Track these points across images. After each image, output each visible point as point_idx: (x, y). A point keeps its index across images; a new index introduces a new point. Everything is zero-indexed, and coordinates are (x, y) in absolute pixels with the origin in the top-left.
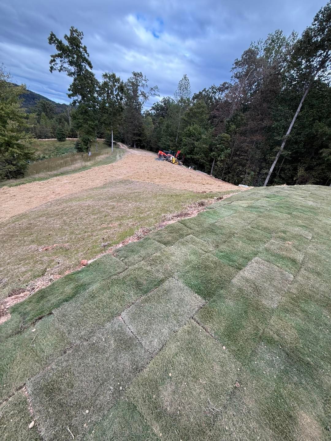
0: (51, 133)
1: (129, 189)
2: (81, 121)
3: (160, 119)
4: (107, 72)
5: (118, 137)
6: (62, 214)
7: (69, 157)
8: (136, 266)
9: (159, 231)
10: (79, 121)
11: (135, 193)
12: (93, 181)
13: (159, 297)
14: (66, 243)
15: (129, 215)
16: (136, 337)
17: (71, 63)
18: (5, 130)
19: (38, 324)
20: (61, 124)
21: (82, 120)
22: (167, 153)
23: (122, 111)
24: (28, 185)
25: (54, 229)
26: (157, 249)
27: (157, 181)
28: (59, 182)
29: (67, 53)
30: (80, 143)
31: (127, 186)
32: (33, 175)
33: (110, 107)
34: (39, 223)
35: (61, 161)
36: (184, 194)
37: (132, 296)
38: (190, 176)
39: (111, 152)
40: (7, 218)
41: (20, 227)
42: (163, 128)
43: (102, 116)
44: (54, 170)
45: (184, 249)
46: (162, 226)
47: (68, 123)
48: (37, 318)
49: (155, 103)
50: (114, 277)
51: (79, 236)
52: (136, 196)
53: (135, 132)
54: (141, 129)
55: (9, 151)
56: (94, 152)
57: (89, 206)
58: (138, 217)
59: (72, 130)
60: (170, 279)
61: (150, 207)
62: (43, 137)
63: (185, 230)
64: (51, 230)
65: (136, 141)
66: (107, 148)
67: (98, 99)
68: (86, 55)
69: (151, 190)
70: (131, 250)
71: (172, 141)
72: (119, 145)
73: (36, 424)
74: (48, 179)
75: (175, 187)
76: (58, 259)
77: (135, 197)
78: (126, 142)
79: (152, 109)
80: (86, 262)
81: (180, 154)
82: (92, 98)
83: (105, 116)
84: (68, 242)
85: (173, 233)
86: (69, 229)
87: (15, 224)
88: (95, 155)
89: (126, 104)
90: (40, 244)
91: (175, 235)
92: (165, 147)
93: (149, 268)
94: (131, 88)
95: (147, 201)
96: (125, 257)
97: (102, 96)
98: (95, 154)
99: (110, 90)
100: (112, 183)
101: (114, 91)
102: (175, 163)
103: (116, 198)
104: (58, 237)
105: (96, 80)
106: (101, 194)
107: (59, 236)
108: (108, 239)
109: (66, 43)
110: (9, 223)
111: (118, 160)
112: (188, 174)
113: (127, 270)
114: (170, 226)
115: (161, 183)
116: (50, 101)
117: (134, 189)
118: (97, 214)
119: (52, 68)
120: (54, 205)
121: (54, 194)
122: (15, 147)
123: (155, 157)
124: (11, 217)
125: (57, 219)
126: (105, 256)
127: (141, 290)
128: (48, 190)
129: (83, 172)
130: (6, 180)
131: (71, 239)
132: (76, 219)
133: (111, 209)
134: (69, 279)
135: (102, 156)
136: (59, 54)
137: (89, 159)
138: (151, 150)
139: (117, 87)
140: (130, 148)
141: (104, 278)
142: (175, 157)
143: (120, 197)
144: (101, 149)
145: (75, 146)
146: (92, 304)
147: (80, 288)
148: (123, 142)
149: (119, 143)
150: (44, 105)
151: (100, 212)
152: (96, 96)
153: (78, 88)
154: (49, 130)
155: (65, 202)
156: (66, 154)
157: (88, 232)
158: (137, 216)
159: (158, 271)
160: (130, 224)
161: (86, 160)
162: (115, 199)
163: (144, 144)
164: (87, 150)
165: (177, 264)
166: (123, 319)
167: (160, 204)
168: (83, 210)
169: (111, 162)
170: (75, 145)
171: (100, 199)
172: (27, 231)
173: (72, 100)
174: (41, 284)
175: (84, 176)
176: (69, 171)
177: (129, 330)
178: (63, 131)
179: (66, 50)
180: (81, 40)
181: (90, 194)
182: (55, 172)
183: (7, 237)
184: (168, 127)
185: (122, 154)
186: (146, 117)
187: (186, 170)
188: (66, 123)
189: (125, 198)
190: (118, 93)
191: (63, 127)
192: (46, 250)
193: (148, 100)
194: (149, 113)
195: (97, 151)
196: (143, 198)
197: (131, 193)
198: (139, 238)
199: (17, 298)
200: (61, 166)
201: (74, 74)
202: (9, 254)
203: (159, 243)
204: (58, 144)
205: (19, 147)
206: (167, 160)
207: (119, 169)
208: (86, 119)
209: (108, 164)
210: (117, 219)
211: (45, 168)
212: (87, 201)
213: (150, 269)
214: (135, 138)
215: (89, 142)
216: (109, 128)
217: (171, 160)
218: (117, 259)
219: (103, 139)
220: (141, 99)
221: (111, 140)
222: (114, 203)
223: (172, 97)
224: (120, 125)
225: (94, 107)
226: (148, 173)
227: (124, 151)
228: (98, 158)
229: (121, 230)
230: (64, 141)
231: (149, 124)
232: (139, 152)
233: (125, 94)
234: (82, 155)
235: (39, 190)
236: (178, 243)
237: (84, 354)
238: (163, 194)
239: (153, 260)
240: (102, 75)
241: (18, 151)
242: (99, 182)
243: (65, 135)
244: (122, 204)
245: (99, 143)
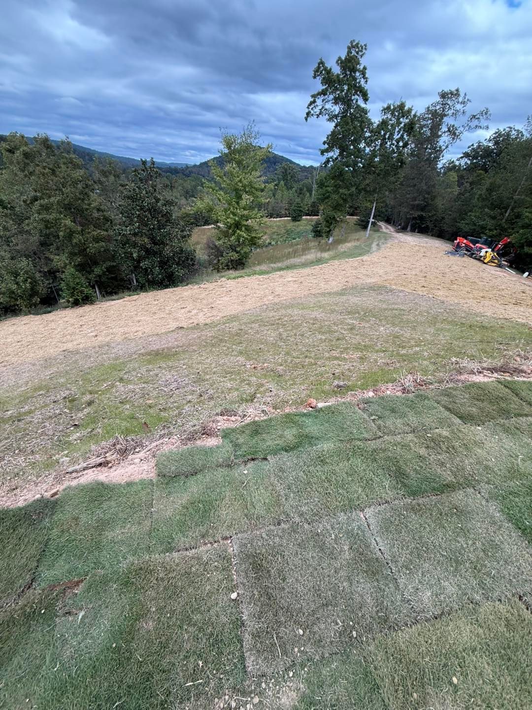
0: (286, 209)
1: (384, 302)
2: (329, 189)
3: (475, 175)
4: (391, 102)
5: (382, 212)
6: (278, 324)
7: (300, 244)
8: (398, 438)
9: (450, 388)
10: (326, 190)
11: (394, 309)
12: (327, 281)
13: (441, 515)
14: (278, 366)
15: (377, 346)
16: (388, 564)
17: (336, 101)
18: (238, 207)
19: (251, 465)
20: (301, 196)
21: (332, 188)
22: (475, 243)
23: (401, 166)
24: (246, 279)
25: (266, 343)
26: (442, 422)
27: (440, 293)
28: (281, 280)
29: (334, 86)
30: (320, 224)
31: (380, 297)
32: (254, 266)
33: (381, 162)
34: (250, 331)
35: (289, 250)
36: (502, 327)
37: (386, 487)
38: (523, 292)
39: (363, 238)
40: (218, 318)
41: (229, 331)
42: (479, 192)
43: (364, 179)
44: (279, 262)
45: (508, 443)
46: (458, 381)
47: (311, 194)
48: (250, 457)
49: (473, 145)
50: (359, 443)
51: (297, 361)
52: (395, 316)
53: (417, 202)
54: (429, 196)
55: (236, 235)
56: (337, 238)
57: (315, 319)
58: (395, 353)
59: (314, 205)
60: (470, 490)
61: (420, 339)
62: (275, 216)
63: (514, 404)
64: (262, 343)
65: (414, 218)
66: (359, 231)
67: (364, 151)
68: (363, 81)
69: (425, 309)
70: (391, 408)
71: (494, 218)
72: (380, 227)
73: (238, 598)
74: (270, 273)
75: (481, 310)
76: (268, 384)
77: (392, 318)
78: (394, 222)
79: (462, 158)
80: (315, 404)
81: (506, 246)
82: (356, 150)
83: (369, 179)
84: (281, 365)
85: (483, 401)
86: (285, 347)
87: (226, 327)
88: (338, 242)
89: (412, 155)
90: (249, 358)
91: (488, 406)
92: (474, 229)
93: (423, 451)
94: (429, 122)
95: (414, 328)
96: (380, 418)
97: (373, 145)
98: (338, 240)
99: (388, 133)
100: (355, 288)
101: (396, 133)
102: (488, 262)
103: (359, 313)
104: (270, 355)
105: (370, 119)
106: (336, 304)
107: (271, 353)
108: (342, 376)
109: (337, 70)
110: (219, 324)
111: (374, 252)
112: (519, 287)
113: (381, 440)
114: (474, 385)
115: (448, 299)
116: (294, 163)
117: (394, 303)
118: (326, 333)
119: (308, 114)
120: (270, 310)
121: (273, 295)
122: (243, 229)
123: (447, 249)
124: (223, 317)
125: (272, 329)
126: (344, 403)
127: (405, 485)
128: (267, 288)
129: (316, 267)
130: (226, 271)
131: (286, 361)
132: (295, 335)
133: (348, 329)
134: (290, 419)
135: (349, 245)
136: (323, 90)
137: (328, 247)
138: (440, 235)
139: (402, 125)
140: (398, 232)
141: (341, 439)
142: (493, 251)
143: (365, 314)
144: (349, 233)
145: (312, 228)
146: (319, 471)
147: (305, 440)
148: (388, 221)
149: (382, 224)
150: (286, 170)
151: (330, 332)
152: (362, 147)
153: (338, 138)
154: (284, 205)
155: (284, 308)
156: (297, 239)
157: (310, 357)
158: (393, 351)
159: (442, 464)
160: (380, 361)
161: (323, 250)
162: (357, 315)
163: (428, 223)
164: (329, 233)
165: (487, 467)
166: (366, 519)
167: (441, 337)
168: (306, 323)
169: (360, 255)
170: (312, 226)
171: (332, 311)
172: (236, 338)
173: (323, 159)
174: (253, 413)
175: (316, 274)
176: (297, 264)
177: (376, 545)
178: (301, 207)
179: (334, 81)
180: (360, 59)
181: (319, 302)
182: (279, 265)
183: (216, 340)
184: (490, 190)
185: (382, 241)
186: (445, 173)
187: (514, 279)
188: (308, 194)
189: (374, 316)
190: (402, 136)
191: (302, 200)
192: (255, 368)
193: (458, 140)
194: (455, 166)
195: (342, 235)
196: (408, 321)
197: (385, 310)
198: (404, 390)
199: (228, 420)
200: (288, 256)
201: (336, 116)
202: (216, 361)
203: (448, 413)
204: (291, 225)
205: (248, 229)
206: (471, 256)
207: (371, 266)
208: (338, 186)
209: (355, 257)
210: (357, 348)
211: (268, 259)
212: (313, 311)
213: (426, 455)
214: (412, 214)
215: (334, 222)
216: (372, 199)
217: (481, 257)
218: (365, 416)
219: (355, 217)
220: (444, 140)
221: (370, 218)
222: (354, 322)
223: (520, 127)
224: (391, 191)
225: (355, 164)
226: (425, 277)
227: (386, 237)
228: (342, 248)
229: (365, 367)
230: (299, 221)
231: (448, 186)
232: (416, 239)
233: (414, 136)
234: (320, 242)
235: (256, 287)
236: (495, 426)
237: (303, 541)
238: (450, 319)
239: (433, 440)
240: (382, 109)
241: (245, 235)
242: (335, 285)
243: (302, 211)
244: (367, 325)
245: (348, 223)
